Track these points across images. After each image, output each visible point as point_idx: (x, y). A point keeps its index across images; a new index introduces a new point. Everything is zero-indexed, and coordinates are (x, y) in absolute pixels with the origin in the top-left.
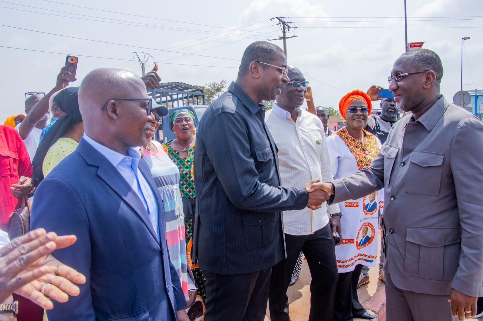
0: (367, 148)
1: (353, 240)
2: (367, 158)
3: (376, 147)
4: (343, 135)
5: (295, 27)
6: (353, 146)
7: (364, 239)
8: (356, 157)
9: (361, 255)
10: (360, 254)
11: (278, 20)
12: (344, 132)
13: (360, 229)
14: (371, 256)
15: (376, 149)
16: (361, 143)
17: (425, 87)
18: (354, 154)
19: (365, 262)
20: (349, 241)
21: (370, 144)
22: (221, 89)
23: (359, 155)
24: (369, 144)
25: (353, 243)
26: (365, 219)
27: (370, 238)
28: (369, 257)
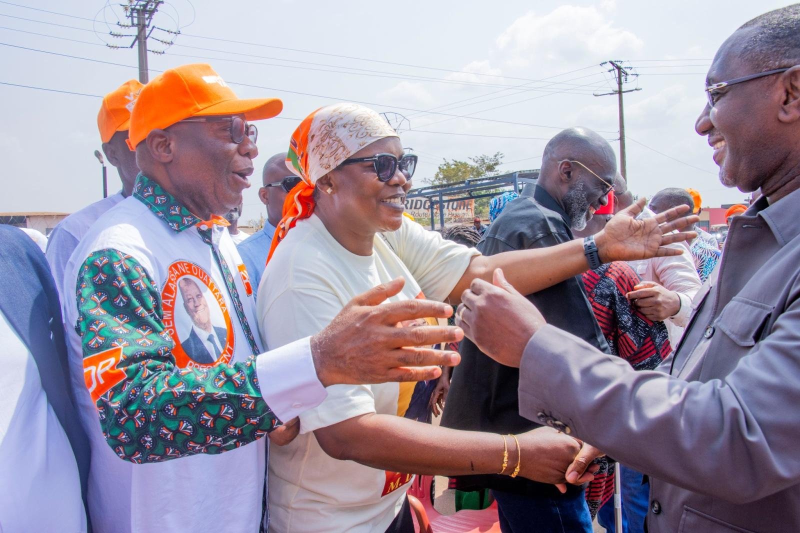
11: (611, 65)
22: (495, 167)
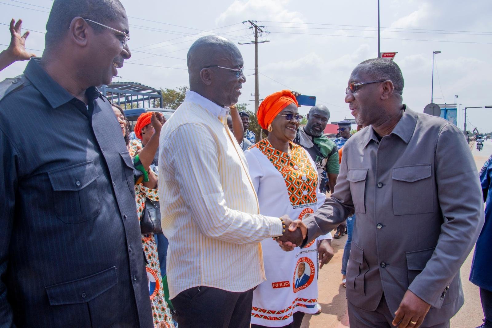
0: (295, 162)
1: (288, 282)
2: (298, 174)
3: (306, 160)
4: (263, 148)
5: (268, 32)
6: (278, 160)
7: (301, 278)
8: (283, 173)
9: (300, 300)
10: (298, 299)
11: (250, 24)
12: (265, 144)
13: (296, 267)
14: (312, 300)
15: (306, 162)
16: (287, 156)
17: (382, 98)
18: (280, 170)
19: (305, 308)
20: (283, 284)
21: (299, 157)
23: (287, 170)
24: (297, 157)
25: (289, 286)
26: (301, 253)
27: (310, 277)
28: (310, 301)
